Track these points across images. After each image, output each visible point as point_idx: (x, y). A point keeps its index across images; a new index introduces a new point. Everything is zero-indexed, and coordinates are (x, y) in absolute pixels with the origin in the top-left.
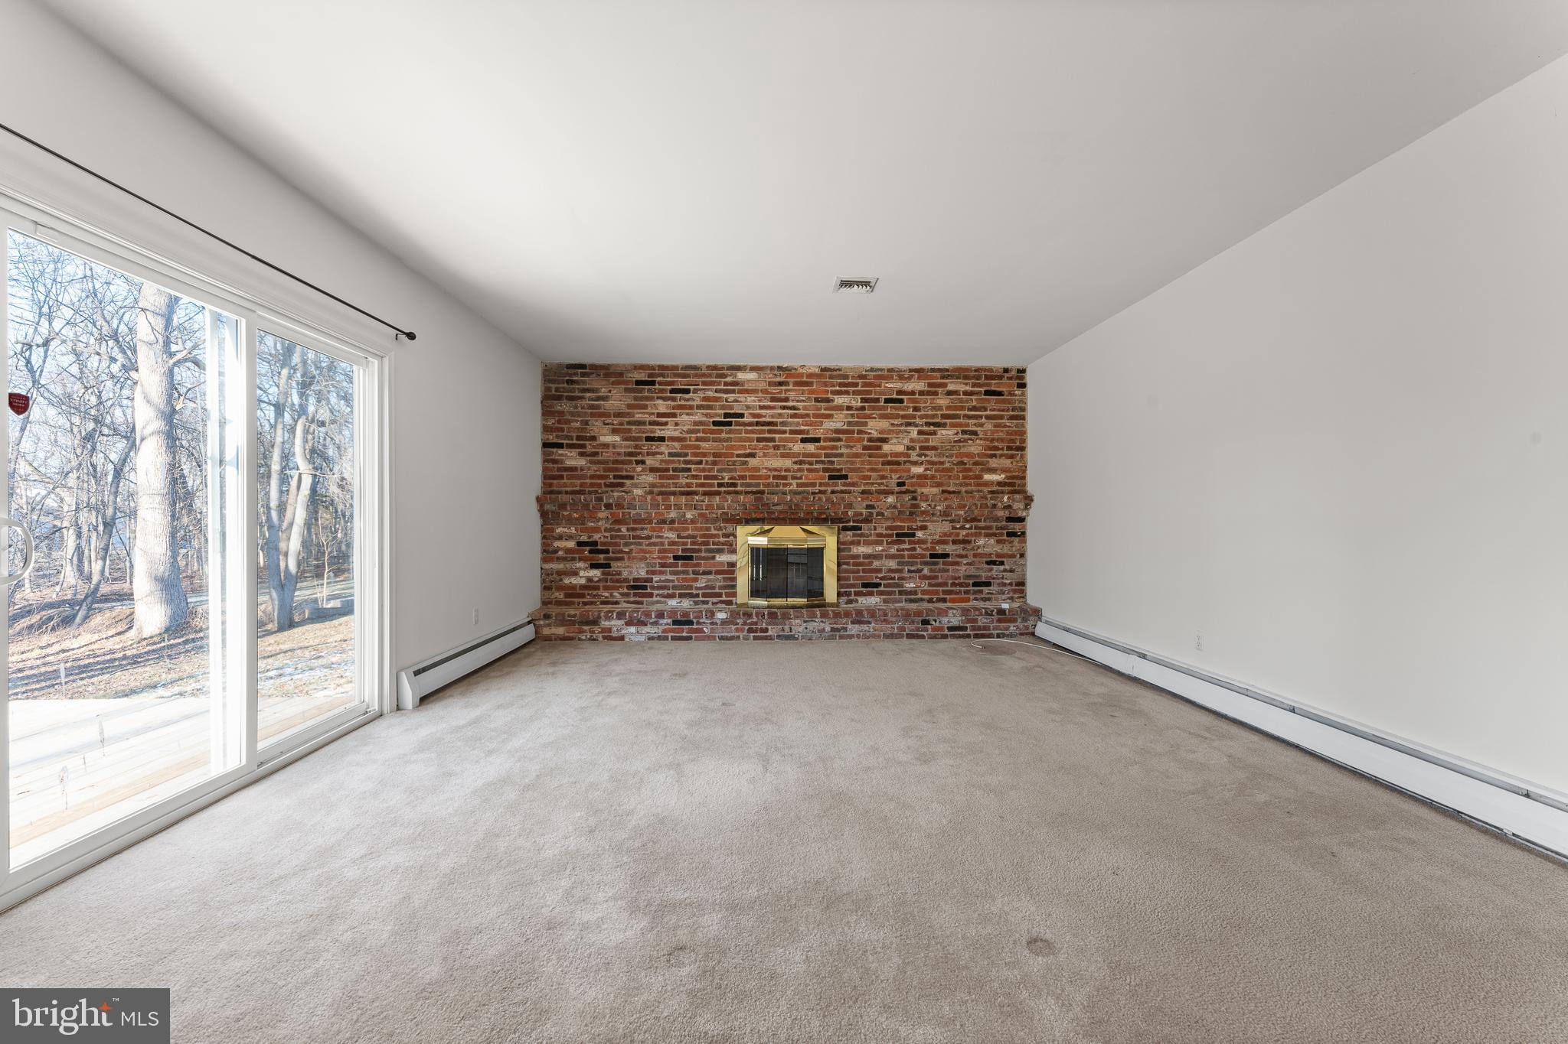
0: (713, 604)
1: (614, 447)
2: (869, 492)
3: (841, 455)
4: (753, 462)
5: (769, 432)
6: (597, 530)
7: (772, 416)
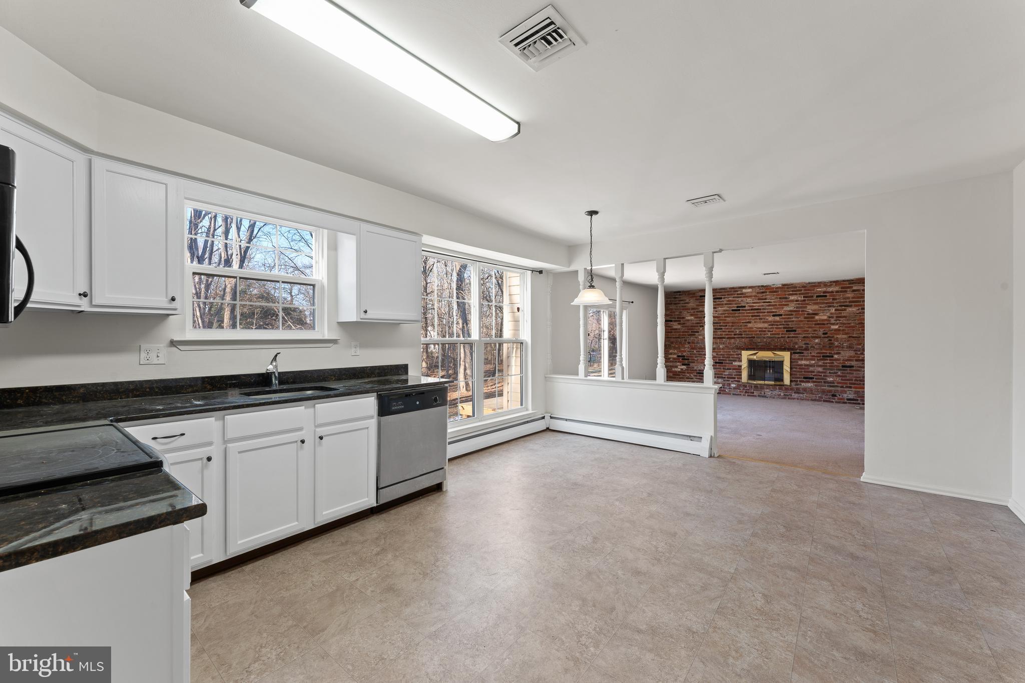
0: (732, 381)
1: (691, 321)
2: (807, 337)
3: (793, 321)
4: (750, 325)
5: (757, 313)
6: (685, 351)
7: (759, 306)
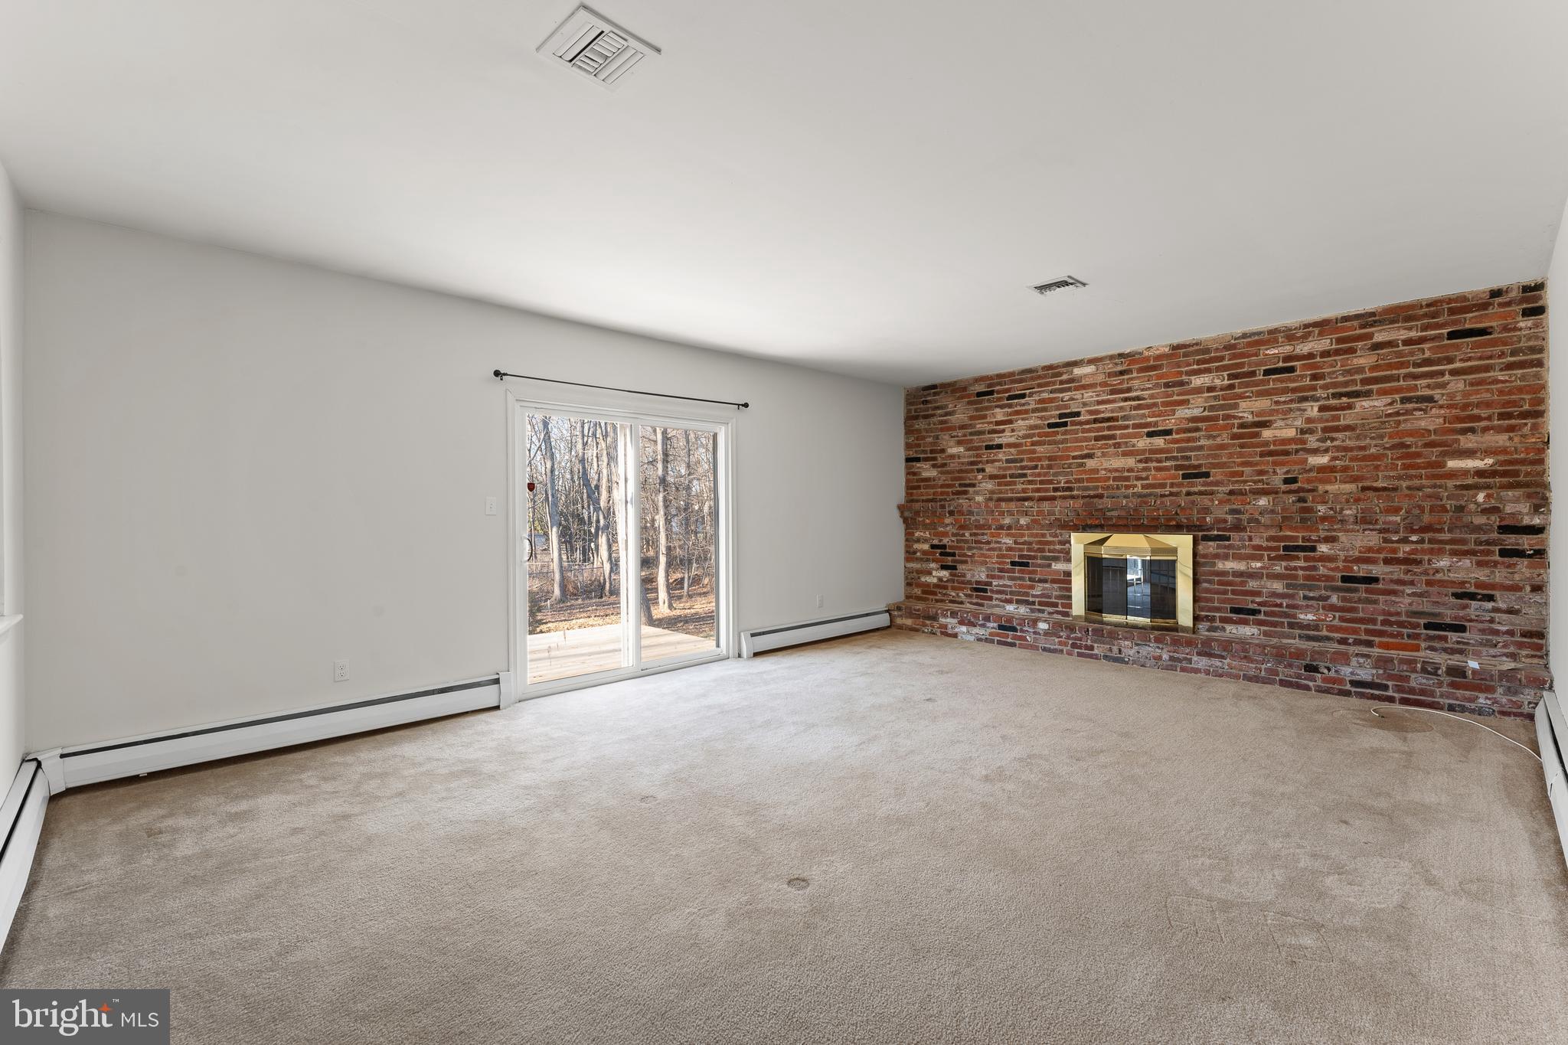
0: (1049, 613)
1: (959, 457)
2: (1241, 493)
3: (1201, 448)
4: (1090, 463)
5: (1109, 428)
6: (945, 534)
7: (1112, 411)
